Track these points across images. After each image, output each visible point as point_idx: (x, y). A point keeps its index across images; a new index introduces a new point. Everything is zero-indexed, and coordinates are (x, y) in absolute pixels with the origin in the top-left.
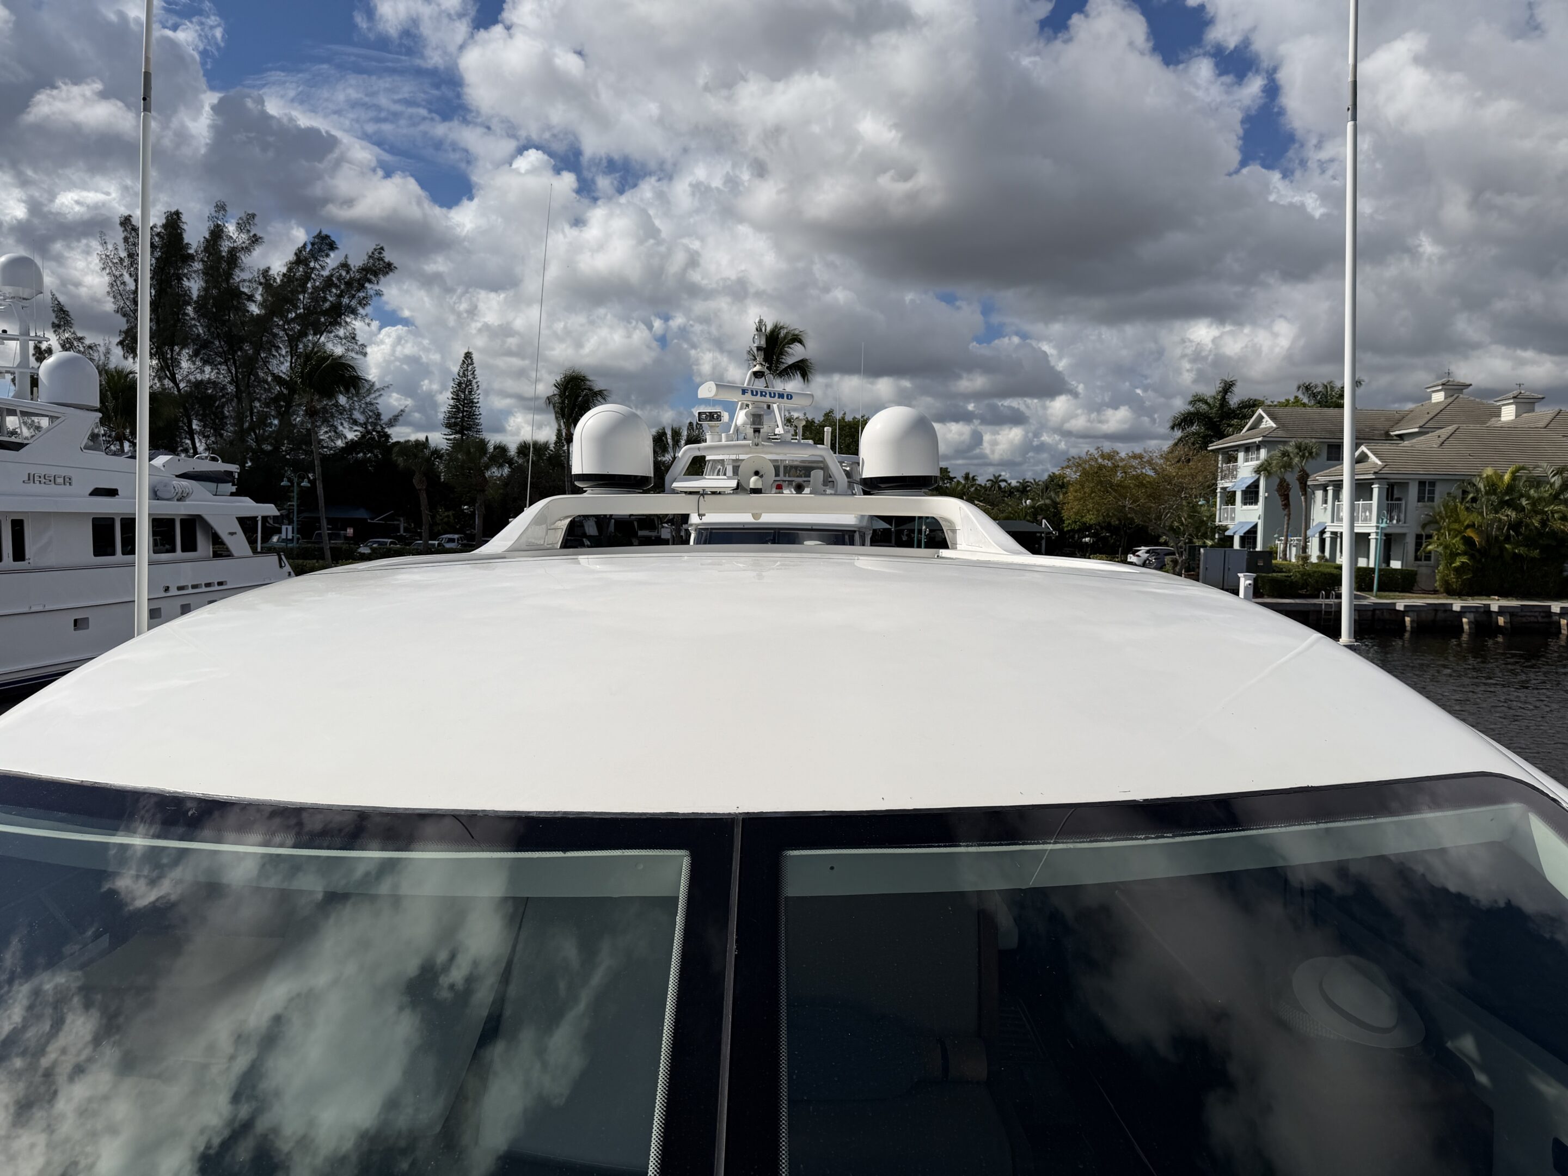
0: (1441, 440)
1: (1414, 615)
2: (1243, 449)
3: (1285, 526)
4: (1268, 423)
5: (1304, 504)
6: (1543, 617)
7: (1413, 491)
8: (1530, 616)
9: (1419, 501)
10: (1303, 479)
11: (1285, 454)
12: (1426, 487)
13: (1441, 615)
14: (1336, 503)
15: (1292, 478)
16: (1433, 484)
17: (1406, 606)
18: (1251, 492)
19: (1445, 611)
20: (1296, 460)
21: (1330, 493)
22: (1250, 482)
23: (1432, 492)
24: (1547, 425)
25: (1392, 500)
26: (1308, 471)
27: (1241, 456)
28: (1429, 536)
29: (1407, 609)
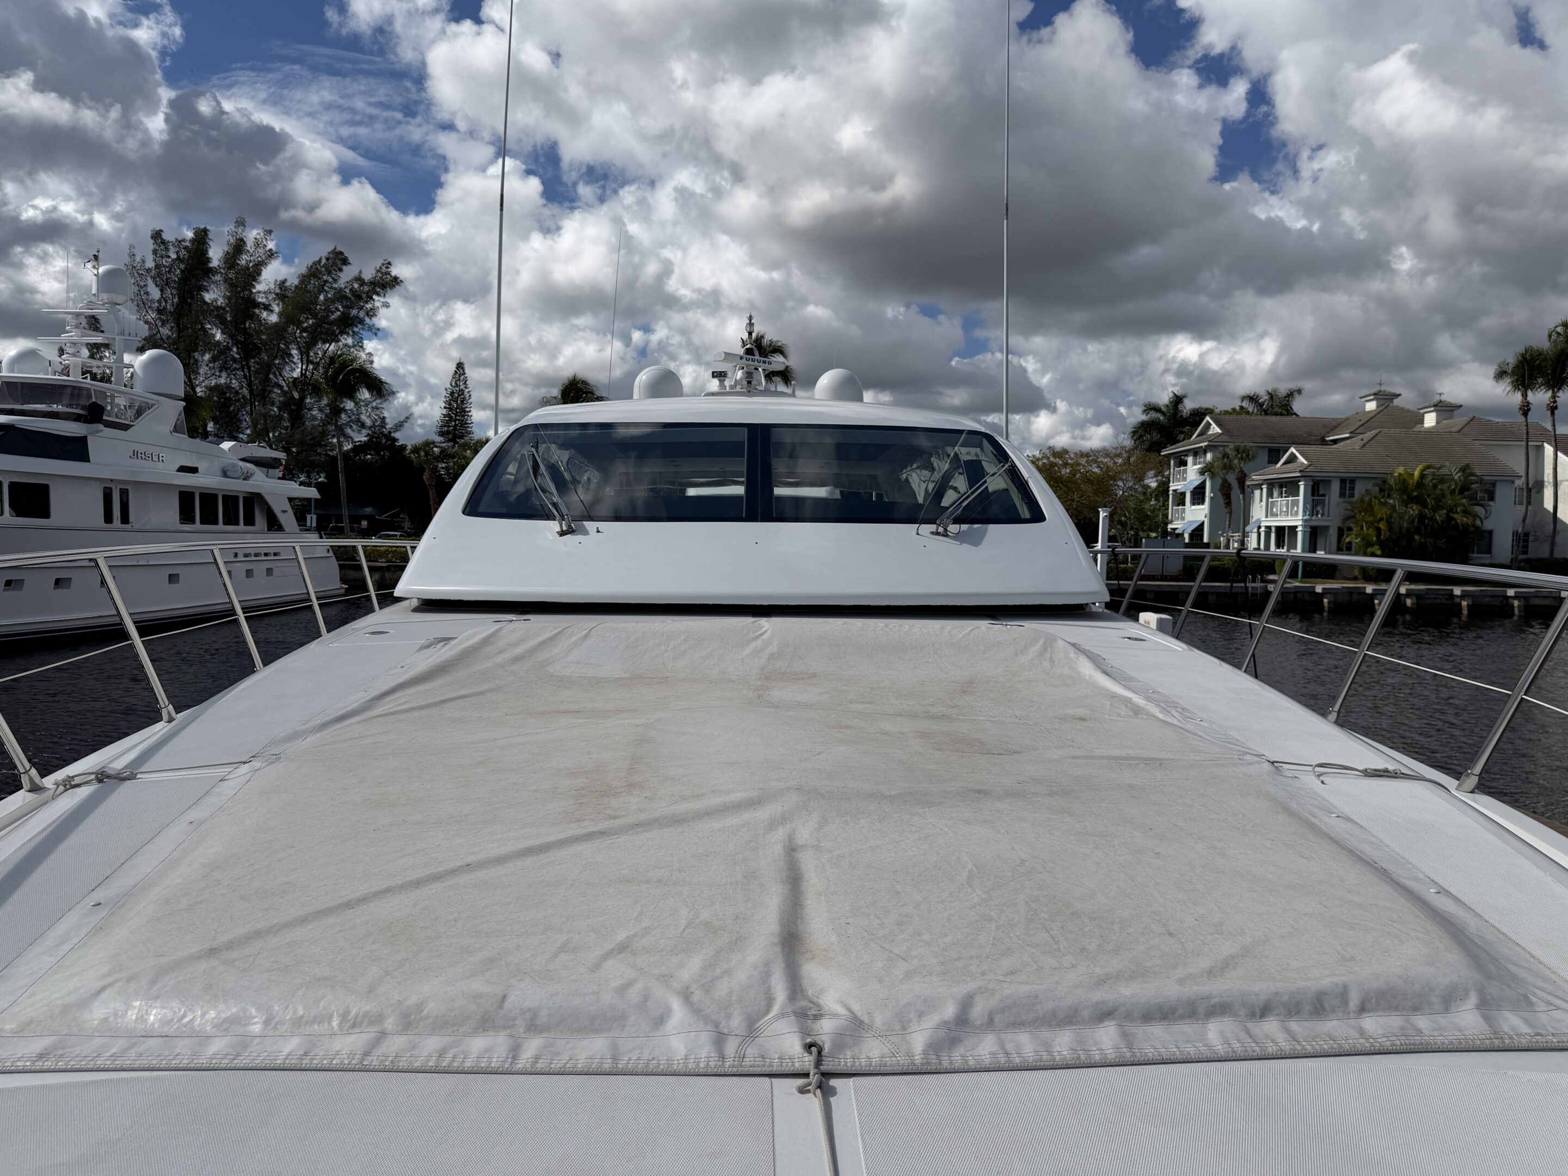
0: (1363, 443)
1: (1331, 597)
2: (1192, 453)
3: (1227, 523)
4: (1215, 429)
5: (1242, 502)
6: (1446, 599)
7: (1335, 487)
8: (1435, 599)
9: (1340, 497)
10: (1242, 479)
11: (1225, 456)
12: (1347, 484)
13: (1355, 597)
14: (1270, 500)
15: (1232, 478)
16: (1353, 481)
17: (1323, 589)
18: (1199, 493)
19: (1360, 594)
20: (1236, 462)
21: (1265, 490)
22: (1197, 483)
23: (1352, 489)
24: (1461, 430)
25: (1318, 496)
26: (1246, 471)
27: (1190, 460)
28: (1350, 529)
29: (1326, 591)
